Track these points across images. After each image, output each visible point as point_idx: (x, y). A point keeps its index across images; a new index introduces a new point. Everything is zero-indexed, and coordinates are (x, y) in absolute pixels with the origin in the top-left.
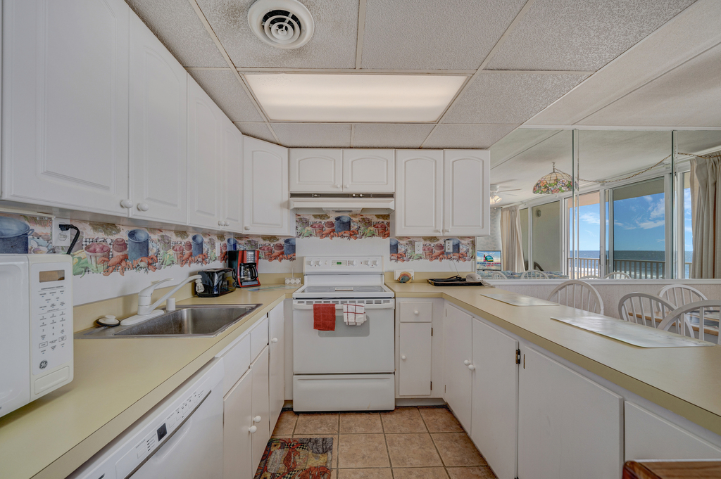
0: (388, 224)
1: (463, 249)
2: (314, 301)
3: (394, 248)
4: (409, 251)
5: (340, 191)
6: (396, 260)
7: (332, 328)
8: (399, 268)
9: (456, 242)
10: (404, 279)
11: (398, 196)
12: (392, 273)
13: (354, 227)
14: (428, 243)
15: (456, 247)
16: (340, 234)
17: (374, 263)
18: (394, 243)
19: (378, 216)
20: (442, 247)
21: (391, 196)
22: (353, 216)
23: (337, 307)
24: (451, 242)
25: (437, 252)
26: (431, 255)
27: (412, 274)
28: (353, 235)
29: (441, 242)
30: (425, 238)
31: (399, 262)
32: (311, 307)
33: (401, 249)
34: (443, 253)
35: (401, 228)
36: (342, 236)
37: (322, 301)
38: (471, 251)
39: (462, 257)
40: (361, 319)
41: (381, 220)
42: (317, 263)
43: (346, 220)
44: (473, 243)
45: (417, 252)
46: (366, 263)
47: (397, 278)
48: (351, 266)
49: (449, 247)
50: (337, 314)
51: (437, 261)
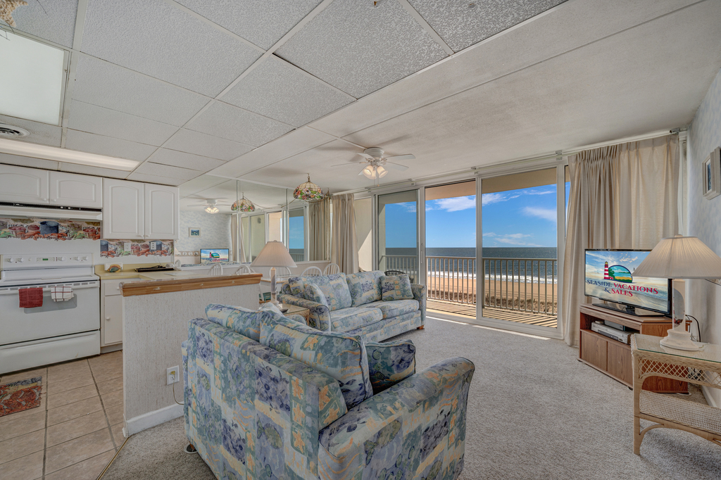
0: (99, 229)
1: (164, 248)
2: (19, 288)
3: (105, 248)
4: (119, 249)
5: (47, 203)
6: (107, 256)
7: (40, 304)
8: (109, 262)
9: (159, 243)
10: (114, 270)
11: (105, 210)
12: (103, 266)
13: (62, 230)
14: (136, 243)
15: (159, 247)
16: (46, 236)
17: (84, 258)
18: (104, 243)
19: (88, 223)
20: (147, 246)
21: (99, 210)
22: (61, 222)
23: (44, 289)
24: (155, 243)
25: (143, 250)
26: (138, 252)
27: (122, 266)
28: (62, 236)
29: (147, 243)
30: (133, 241)
31: (110, 258)
32: (17, 292)
33: (111, 248)
34: (148, 251)
35: (107, 233)
36: (49, 238)
37: (29, 287)
38: (170, 249)
39: (164, 253)
40: (68, 296)
41: (91, 226)
42: (19, 260)
43: (53, 225)
44: (172, 244)
45: (125, 250)
46: (76, 259)
47: (107, 269)
48: (59, 261)
49: (153, 246)
50: (44, 295)
51: (144, 256)
